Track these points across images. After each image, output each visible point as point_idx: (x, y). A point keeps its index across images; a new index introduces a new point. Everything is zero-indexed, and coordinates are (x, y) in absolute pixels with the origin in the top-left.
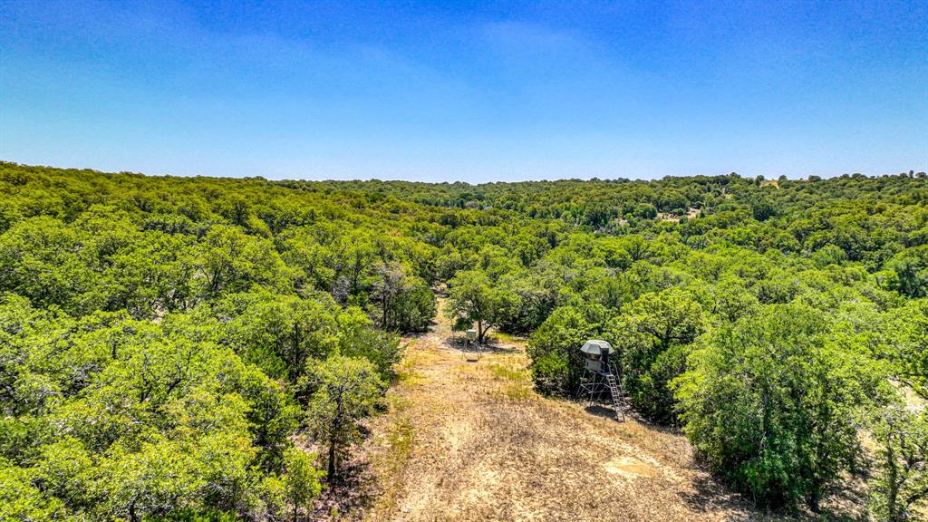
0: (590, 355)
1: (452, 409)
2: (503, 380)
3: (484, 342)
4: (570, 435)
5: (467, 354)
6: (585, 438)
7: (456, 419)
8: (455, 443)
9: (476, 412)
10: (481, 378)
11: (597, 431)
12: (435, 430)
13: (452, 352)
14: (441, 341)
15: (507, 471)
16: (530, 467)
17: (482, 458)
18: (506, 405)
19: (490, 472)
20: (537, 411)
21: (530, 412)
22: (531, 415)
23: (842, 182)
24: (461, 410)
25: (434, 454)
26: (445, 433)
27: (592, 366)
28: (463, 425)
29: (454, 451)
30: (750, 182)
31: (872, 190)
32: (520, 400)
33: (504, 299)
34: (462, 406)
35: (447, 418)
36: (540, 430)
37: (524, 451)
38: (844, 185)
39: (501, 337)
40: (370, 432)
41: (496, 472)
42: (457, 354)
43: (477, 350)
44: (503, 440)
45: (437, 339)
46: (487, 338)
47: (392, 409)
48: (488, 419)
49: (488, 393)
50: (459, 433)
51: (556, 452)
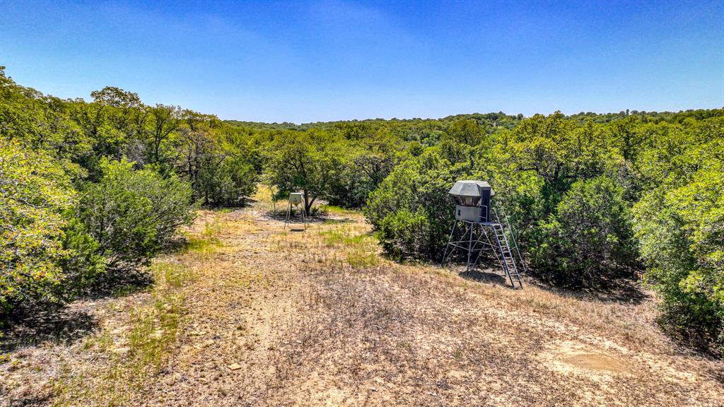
0: (464, 198)
1: (264, 282)
2: (339, 248)
3: (310, 214)
4: (456, 311)
5: (290, 225)
6: (480, 313)
7: (270, 296)
8: (265, 334)
9: (304, 285)
10: (309, 246)
11: (494, 303)
12: (231, 316)
13: (271, 223)
14: (260, 214)
15: (368, 386)
16: (409, 373)
17: (316, 361)
18: (347, 275)
19: (333, 392)
20: (394, 281)
21: (385, 281)
22: (387, 285)
23: (581, 117)
24: (280, 283)
25: (219, 361)
26: (248, 317)
27: (465, 214)
28: (281, 304)
29: (262, 352)
30: (514, 118)
31: (603, 122)
32: (365, 268)
33: (334, 161)
34: (281, 278)
35: (256, 295)
36: (407, 306)
37: (392, 342)
38: (582, 119)
39: (331, 210)
40: (96, 325)
41: (347, 390)
42: (278, 225)
43: (303, 221)
44: (350, 326)
45: (255, 213)
46: (315, 210)
47: (162, 285)
48: (323, 293)
49: (320, 261)
50: (273, 318)
51: (448, 341)
